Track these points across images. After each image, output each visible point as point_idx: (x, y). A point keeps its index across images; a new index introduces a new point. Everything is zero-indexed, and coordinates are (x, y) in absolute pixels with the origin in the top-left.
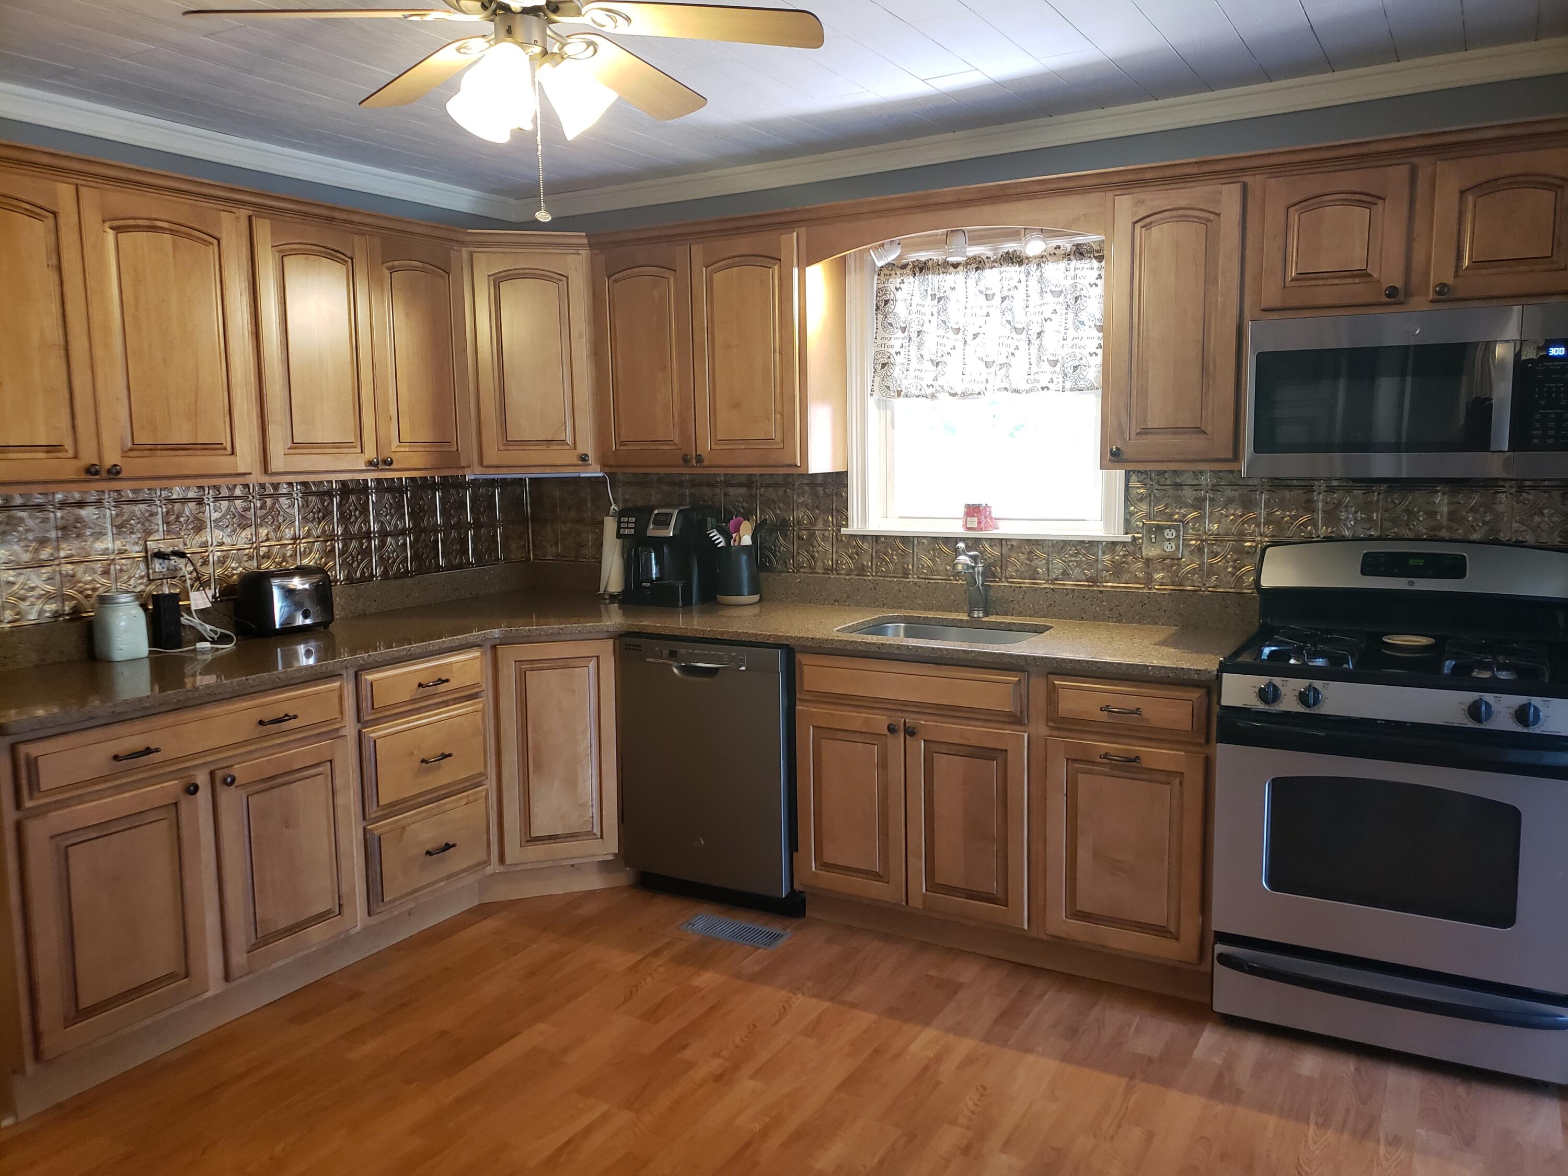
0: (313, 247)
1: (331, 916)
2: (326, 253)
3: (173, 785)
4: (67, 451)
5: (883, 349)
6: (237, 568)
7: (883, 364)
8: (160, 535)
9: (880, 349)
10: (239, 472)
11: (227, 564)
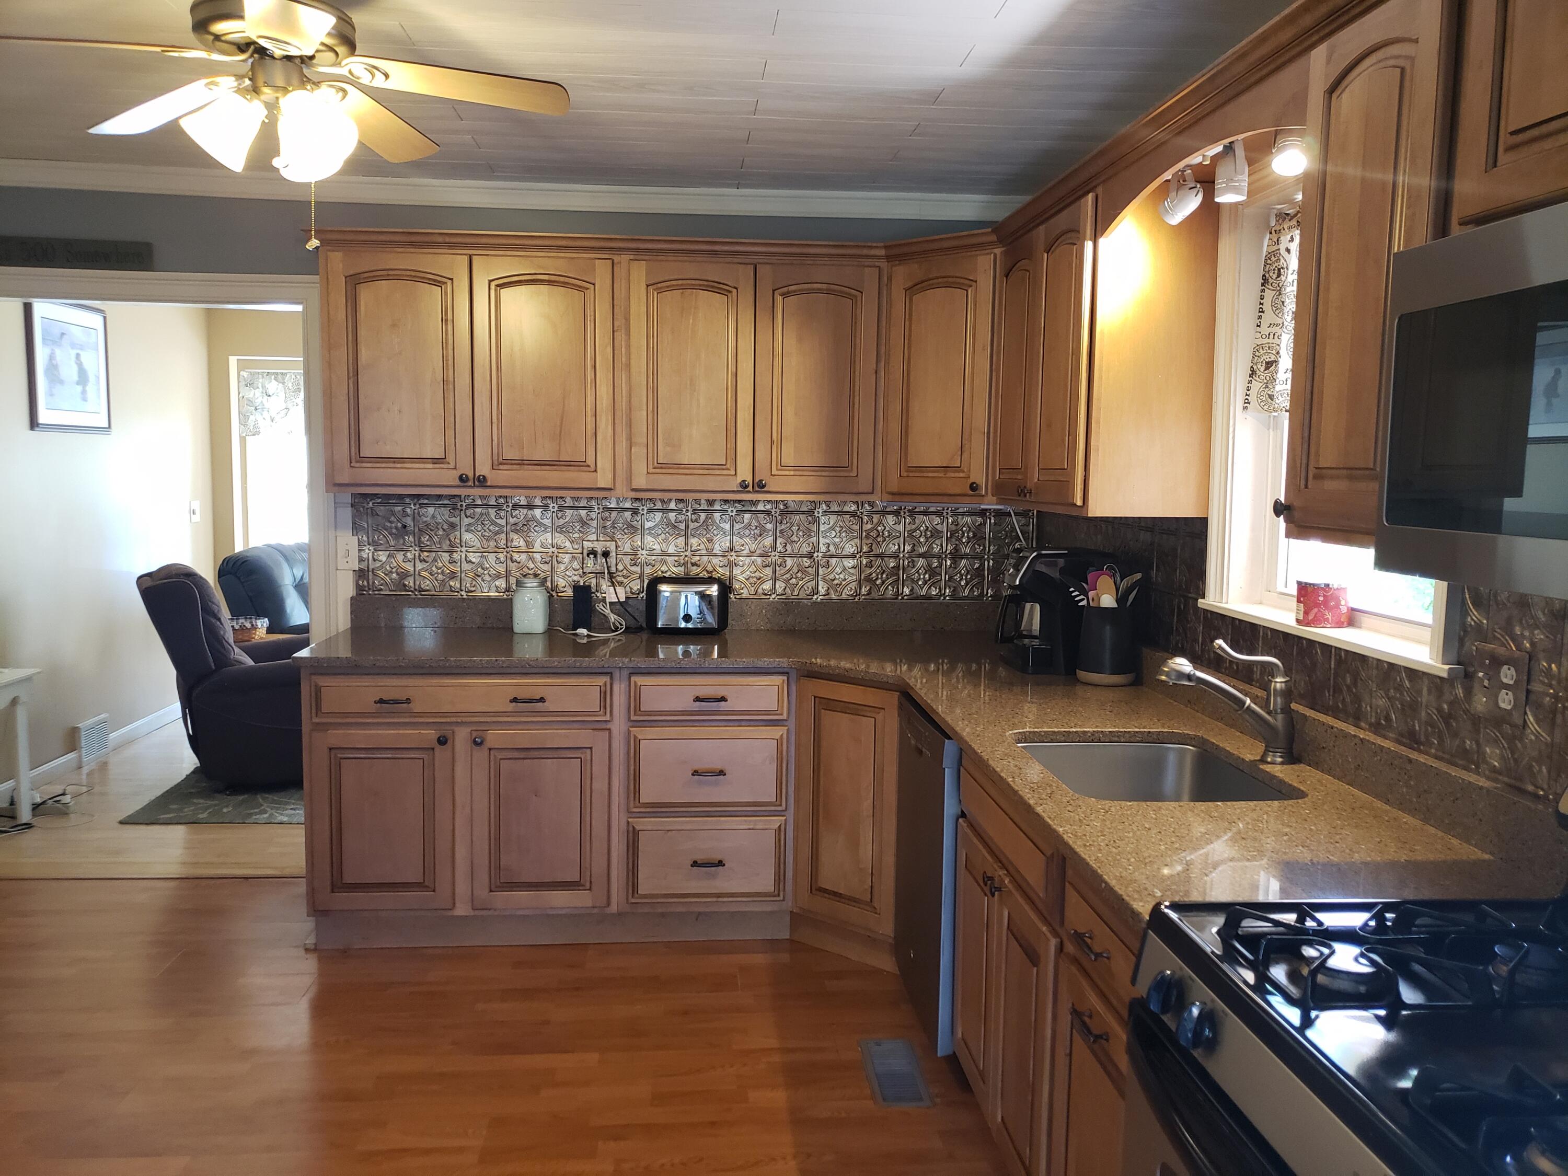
0: (693, 282)
1: (581, 888)
2: (707, 286)
3: (431, 734)
4: (449, 463)
5: (1271, 341)
6: (666, 572)
7: (1267, 363)
8: (594, 537)
9: (1267, 341)
10: (598, 486)
11: (656, 567)
